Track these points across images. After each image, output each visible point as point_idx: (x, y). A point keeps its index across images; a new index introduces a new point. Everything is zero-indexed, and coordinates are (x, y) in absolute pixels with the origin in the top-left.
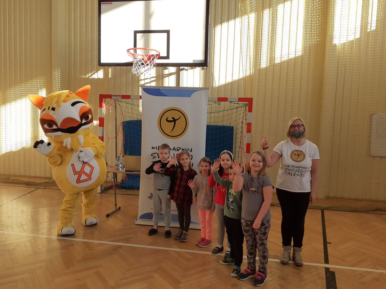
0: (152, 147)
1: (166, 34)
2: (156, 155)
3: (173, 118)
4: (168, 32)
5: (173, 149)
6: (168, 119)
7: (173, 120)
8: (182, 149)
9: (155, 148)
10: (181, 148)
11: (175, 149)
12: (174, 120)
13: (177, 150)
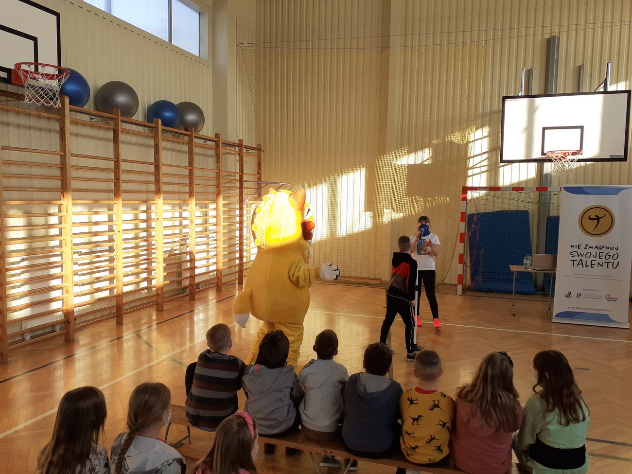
0: (572, 246)
1: (580, 129)
2: (575, 254)
3: (596, 216)
4: (582, 128)
5: (595, 248)
6: (591, 217)
7: (596, 218)
8: (606, 248)
9: (575, 246)
10: (604, 247)
11: (597, 248)
12: (598, 218)
13: (600, 248)
